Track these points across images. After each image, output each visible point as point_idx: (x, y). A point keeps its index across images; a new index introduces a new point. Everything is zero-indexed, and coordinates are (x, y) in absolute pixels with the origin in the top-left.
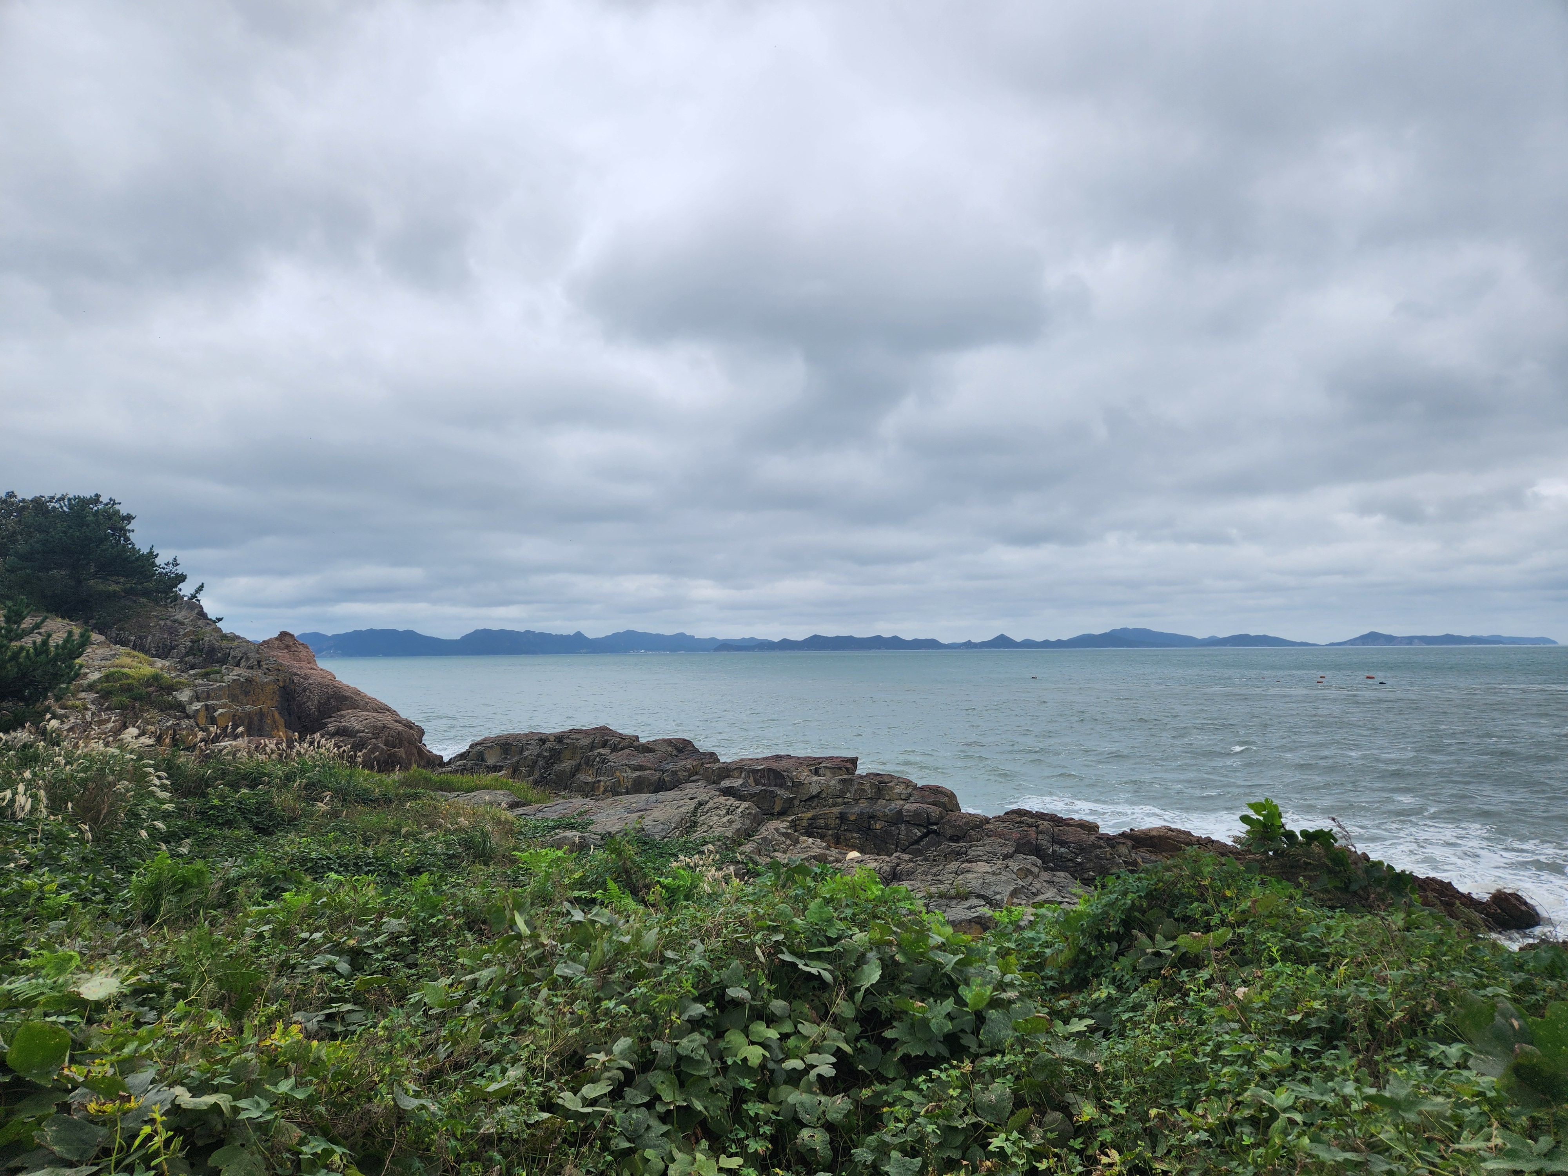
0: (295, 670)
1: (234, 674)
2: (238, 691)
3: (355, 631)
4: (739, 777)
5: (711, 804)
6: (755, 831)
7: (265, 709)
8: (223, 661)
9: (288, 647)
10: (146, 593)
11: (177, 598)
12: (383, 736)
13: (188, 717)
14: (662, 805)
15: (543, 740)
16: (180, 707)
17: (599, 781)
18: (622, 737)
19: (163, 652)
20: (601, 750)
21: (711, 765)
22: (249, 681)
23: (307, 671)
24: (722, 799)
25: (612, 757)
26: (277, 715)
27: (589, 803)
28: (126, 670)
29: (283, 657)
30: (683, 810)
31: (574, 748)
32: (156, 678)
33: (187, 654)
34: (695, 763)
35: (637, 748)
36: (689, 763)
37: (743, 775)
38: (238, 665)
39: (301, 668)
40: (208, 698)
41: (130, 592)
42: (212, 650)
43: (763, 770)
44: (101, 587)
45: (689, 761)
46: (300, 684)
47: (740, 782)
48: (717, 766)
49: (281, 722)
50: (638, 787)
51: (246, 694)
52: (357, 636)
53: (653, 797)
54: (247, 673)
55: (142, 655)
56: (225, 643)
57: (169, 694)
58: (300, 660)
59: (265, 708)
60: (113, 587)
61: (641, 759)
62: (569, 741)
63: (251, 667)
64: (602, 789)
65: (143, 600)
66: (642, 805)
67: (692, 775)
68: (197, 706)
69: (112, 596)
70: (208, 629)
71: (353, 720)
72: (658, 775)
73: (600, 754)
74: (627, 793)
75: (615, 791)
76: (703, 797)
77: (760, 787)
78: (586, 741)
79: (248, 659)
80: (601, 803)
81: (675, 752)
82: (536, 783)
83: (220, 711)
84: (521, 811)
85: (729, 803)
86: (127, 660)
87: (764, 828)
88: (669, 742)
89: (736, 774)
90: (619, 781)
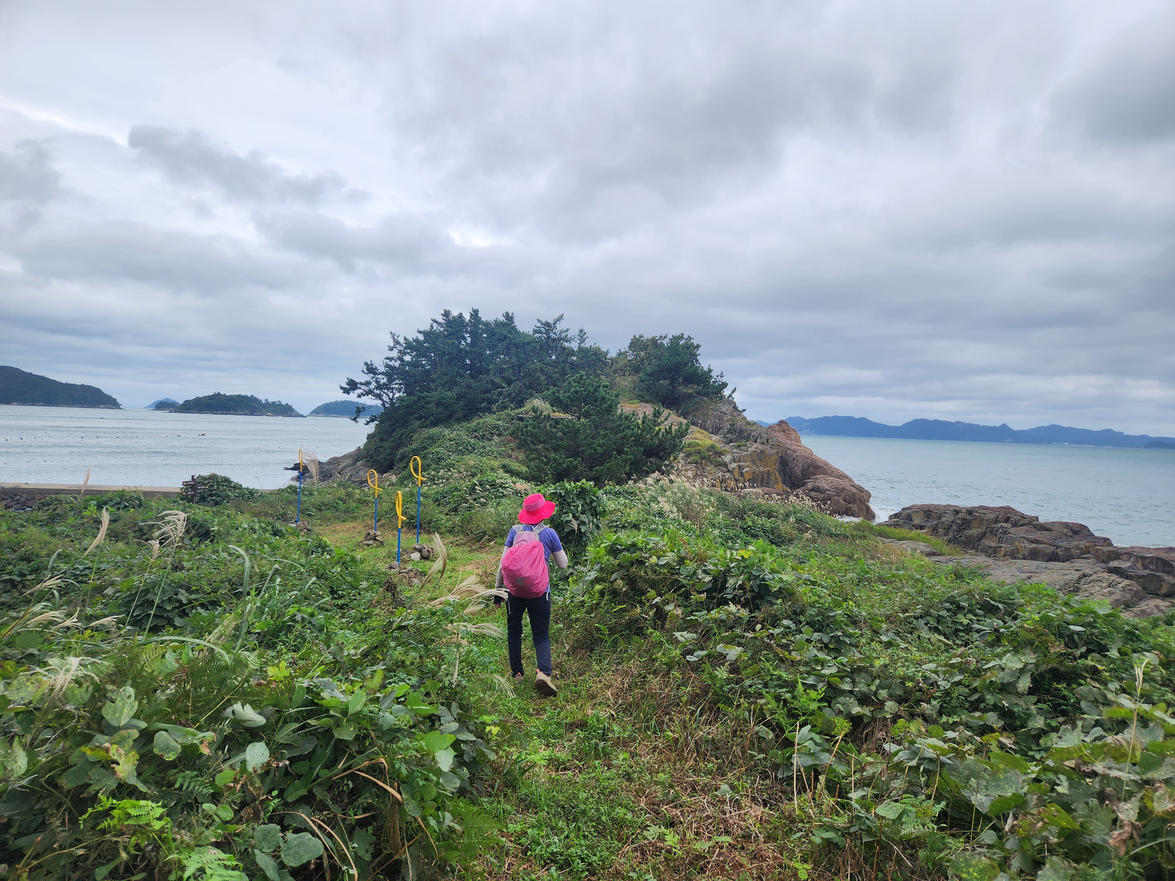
0: (788, 446)
1: (754, 447)
2: (756, 458)
3: (825, 417)
4: (1128, 560)
5: (1094, 577)
6: (1135, 604)
7: (771, 471)
8: (747, 439)
9: (784, 430)
10: (707, 394)
11: (722, 397)
12: (843, 495)
13: (729, 471)
14: (1050, 572)
15: (957, 511)
16: (725, 465)
17: (1001, 547)
18: (1023, 517)
19: (716, 431)
20: (1004, 525)
21: (1102, 548)
22: (762, 452)
23: (795, 447)
24: (1106, 575)
25: (1012, 530)
26: (777, 474)
27: (990, 561)
28: (698, 441)
29: (780, 437)
30: (1068, 577)
31: (981, 521)
32: (713, 447)
33: (728, 433)
34: (1087, 544)
35: (1035, 526)
36: (1083, 544)
37: (1132, 559)
38: (756, 442)
39: (792, 445)
40: (739, 461)
41: (699, 393)
42: (741, 431)
43: (1152, 558)
44: (685, 391)
45: (1082, 542)
46: (791, 455)
47: (1128, 564)
48: (1107, 549)
49: (780, 479)
50: (1033, 555)
51: (760, 460)
52: (826, 421)
53: (1043, 564)
54: (761, 447)
55: (705, 432)
56: (748, 427)
57: (720, 457)
58: (791, 440)
59: (771, 469)
60: (690, 391)
61: (1038, 535)
62: (977, 514)
63: (763, 444)
64: (1003, 553)
65: (705, 398)
66: (1033, 568)
67: (1083, 553)
68: (734, 465)
69: (690, 396)
70: (739, 418)
71: (824, 482)
72: (1052, 549)
73: (1002, 527)
74: (1024, 559)
75: (1013, 555)
76: (1088, 571)
77: (1147, 572)
78: (992, 516)
79: (761, 438)
80: (1000, 563)
81: (1070, 534)
82: (949, 541)
83: (746, 469)
84: (937, 558)
85: (1112, 578)
86: (698, 435)
87: (1145, 603)
88: (1066, 525)
89: (1125, 557)
90: (1018, 549)
